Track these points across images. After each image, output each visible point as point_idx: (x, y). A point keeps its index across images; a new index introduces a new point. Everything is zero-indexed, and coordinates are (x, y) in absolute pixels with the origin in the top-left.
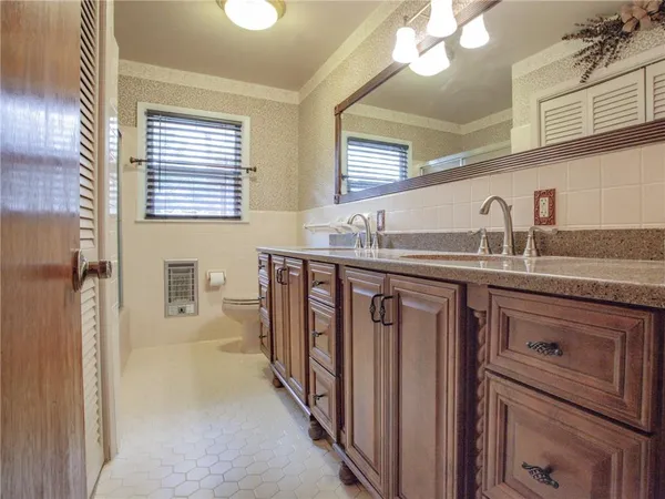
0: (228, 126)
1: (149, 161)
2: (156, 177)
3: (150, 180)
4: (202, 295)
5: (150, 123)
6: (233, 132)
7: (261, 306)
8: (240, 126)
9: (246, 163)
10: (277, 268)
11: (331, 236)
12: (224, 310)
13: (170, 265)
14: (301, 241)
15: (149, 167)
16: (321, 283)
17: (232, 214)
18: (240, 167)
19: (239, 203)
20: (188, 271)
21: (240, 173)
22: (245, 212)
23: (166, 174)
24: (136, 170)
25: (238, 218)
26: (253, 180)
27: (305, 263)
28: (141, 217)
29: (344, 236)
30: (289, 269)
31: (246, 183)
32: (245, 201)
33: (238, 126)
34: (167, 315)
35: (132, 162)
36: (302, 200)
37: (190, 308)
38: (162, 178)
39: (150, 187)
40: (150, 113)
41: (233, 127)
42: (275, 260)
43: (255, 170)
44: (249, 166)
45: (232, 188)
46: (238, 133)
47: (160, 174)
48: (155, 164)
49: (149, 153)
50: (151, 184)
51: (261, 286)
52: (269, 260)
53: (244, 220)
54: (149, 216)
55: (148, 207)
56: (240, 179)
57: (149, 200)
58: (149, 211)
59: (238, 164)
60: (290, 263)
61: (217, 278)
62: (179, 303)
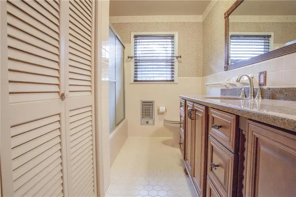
0: (168, 38)
1: (135, 57)
2: (138, 64)
3: (135, 65)
4: (156, 116)
5: (136, 41)
6: (170, 40)
7: (181, 127)
8: (173, 37)
9: (176, 54)
10: (189, 108)
11: (222, 90)
12: (164, 125)
13: (143, 102)
14: (204, 92)
15: (135, 60)
16: (220, 127)
17: (169, 79)
18: (174, 57)
19: (173, 74)
20: (150, 105)
21: (174, 59)
22: (176, 78)
23: (141, 62)
24: (130, 61)
25: (173, 81)
26: (180, 62)
27: (207, 108)
28: (132, 81)
29: (231, 89)
30: (196, 110)
31: (176, 64)
32: (176, 73)
33: (172, 37)
34: (141, 124)
35: (128, 58)
36: (204, 70)
37: (151, 122)
38: (140, 64)
39: (135, 68)
40: (136, 37)
41: (170, 38)
42: (188, 103)
43: (180, 57)
44: (177, 56)
45: (170, 67)
46: (173, 40)
47: (139, 62)
48: (138, 58)
49: (135, 54)
50: (136, 67)
51: (181, 116)
52: (185, 103)
53: (175, 82)
54: (135, 81)
55: (135, 77)
56: (174, 62)
57: (135, 74)
58: (135, 79)
59: (173, 55)
60: (197, 107)
61: (162, 109)
62: (146, 119)
